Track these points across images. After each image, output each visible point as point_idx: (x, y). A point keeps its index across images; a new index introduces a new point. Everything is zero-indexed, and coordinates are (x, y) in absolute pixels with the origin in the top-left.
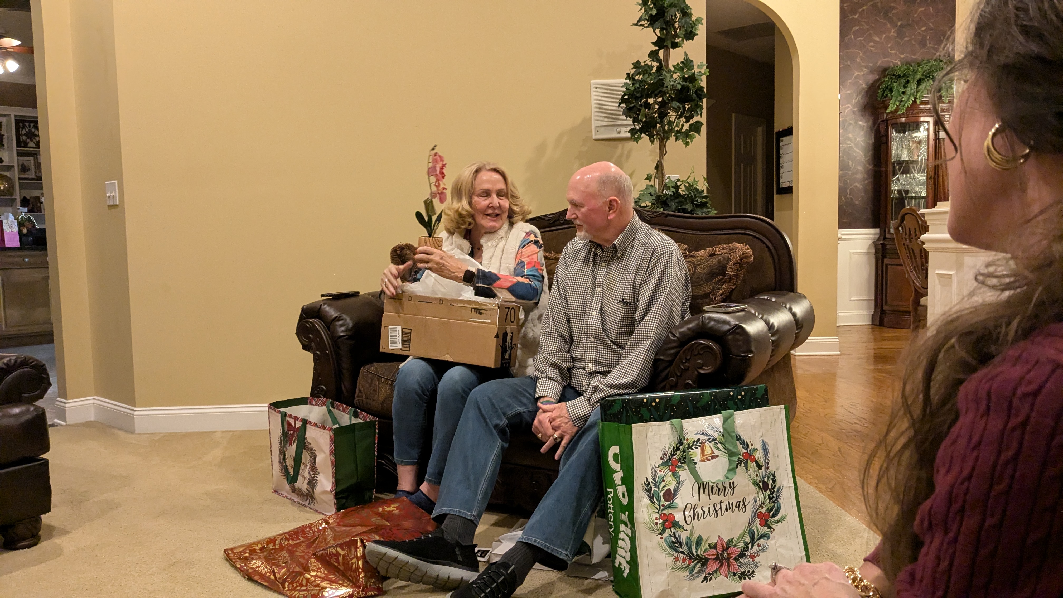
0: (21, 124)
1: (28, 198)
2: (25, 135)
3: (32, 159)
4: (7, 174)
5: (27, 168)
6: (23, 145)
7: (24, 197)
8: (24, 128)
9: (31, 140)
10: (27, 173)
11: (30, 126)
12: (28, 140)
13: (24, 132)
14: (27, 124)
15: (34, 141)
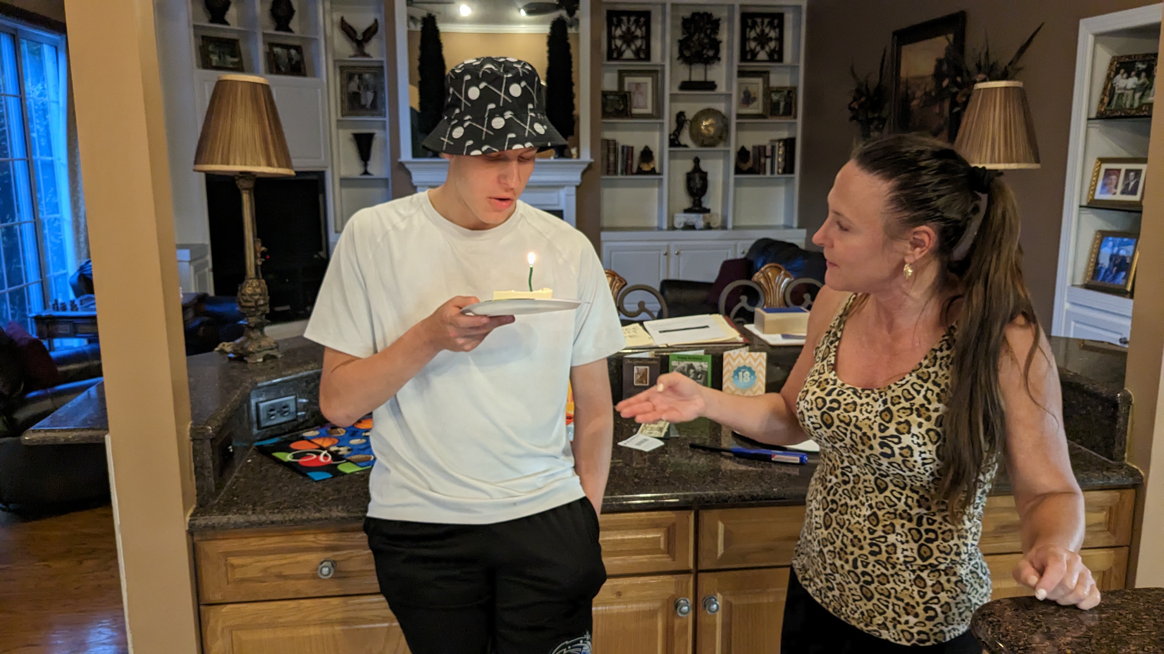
0: (750, 22)
1: (749, 148)
2: (755, 39)
3: (759, 81)
4: (721, 107)
5: (752, 96)
6: (749, 57)
7: (743, 148)
8: (753, 27)
9: (763, 48)
10: (751, 106)
11: (762, 23)
12: (758, 48)
13: (753, 34)
14: (759, 20)
15: (767, 49)
